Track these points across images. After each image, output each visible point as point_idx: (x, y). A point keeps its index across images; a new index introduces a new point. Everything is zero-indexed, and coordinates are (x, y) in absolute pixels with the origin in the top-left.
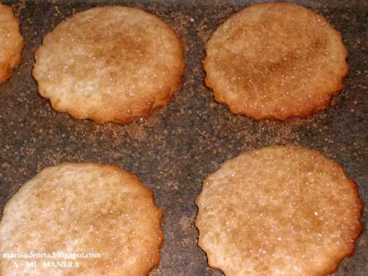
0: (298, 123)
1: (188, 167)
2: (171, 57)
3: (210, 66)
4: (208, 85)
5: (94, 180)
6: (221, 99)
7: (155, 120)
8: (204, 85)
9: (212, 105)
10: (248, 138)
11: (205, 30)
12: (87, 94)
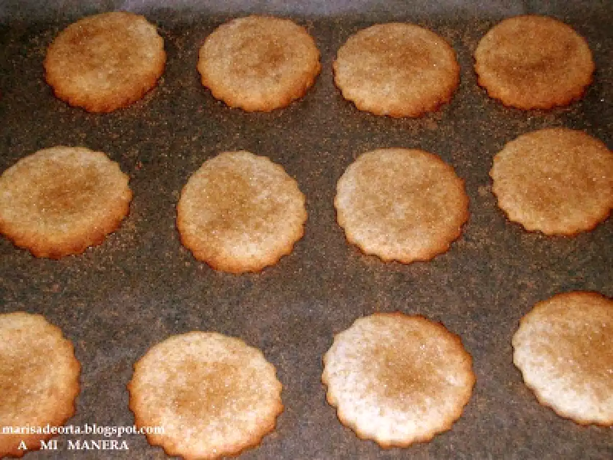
0: (559, 112)
1: (476, 149)
2: (449, 63)
3: (481, 69)
4: (482, 84)
5: (406, 160)
6: (495, 95)
7: (442, 114)
8: (478, 84)
9: (487, 101)
10: (521, 125)
11: (470, 40)
12: (386, 94)
